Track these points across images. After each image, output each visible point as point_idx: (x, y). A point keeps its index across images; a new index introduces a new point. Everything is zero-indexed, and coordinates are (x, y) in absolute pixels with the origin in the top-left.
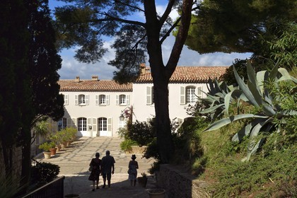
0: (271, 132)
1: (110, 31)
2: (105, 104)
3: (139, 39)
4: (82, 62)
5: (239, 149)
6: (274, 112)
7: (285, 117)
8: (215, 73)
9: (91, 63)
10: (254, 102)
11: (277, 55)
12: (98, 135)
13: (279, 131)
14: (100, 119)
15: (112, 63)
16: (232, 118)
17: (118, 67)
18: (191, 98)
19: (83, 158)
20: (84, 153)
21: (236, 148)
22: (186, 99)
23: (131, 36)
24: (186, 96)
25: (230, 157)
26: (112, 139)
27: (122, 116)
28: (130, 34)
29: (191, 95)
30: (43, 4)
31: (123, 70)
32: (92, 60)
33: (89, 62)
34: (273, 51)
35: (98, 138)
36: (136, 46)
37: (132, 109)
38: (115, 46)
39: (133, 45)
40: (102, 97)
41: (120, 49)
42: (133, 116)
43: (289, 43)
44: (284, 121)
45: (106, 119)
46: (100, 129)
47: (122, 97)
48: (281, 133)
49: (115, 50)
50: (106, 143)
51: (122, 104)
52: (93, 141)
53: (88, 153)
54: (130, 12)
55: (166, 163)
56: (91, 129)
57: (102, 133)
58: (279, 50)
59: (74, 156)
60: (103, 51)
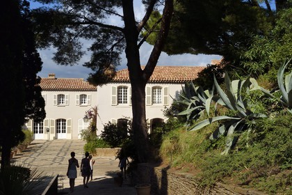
0: (243, 130)
1: (88, 34)
2: (64, 104)
3: (115, 42)
4: (60, 64)
5: (216, 146)
6: (245, 115)
7: (255, 118)
8: (181, 73)
9: (69, 65)
10: (230, 106)
11: (246, 64)
12: (56, 138)
13: (249, 130)
14: (58, 121)
15: (88, 65)
16: (210, 120)
17: (93, 69)
18: (157, 99)
19: (44, 162)
20: (45, 157)
21: (214, 145)
22: (153, 99)
23: (107, 39)
24: (153, 97)
25: (209, 153)
26: (72, 142)
27: (86, 117)
28: (106, 37)
29: (157, 96)
30: (25, 7)
31: (98, 72)
32: (70, 62)
33: (67, 64)
34: (242, 60)
35: (55, 141)
36: (112, 48)
37: (96, 110)
38: (92, 48)
39: (109, 47)
40: (60, 97)
41: (97, 51)
42: (98, 117)
43: (256, 55)
44: (254, 122)
45: (65, 120)
46: (58, 131)
47: (83, 97)
48: (251, 132)
49: (92, 52)
50: (67, 146)
51: (83, 104)
52: (52, 145)
53: (48, 157)
54: (106, 15)
55: (143, 162)
56: (48, 131)
57: (61, 136)
58: (248, 60)
59: (34, 160)
60: (81, 54)
